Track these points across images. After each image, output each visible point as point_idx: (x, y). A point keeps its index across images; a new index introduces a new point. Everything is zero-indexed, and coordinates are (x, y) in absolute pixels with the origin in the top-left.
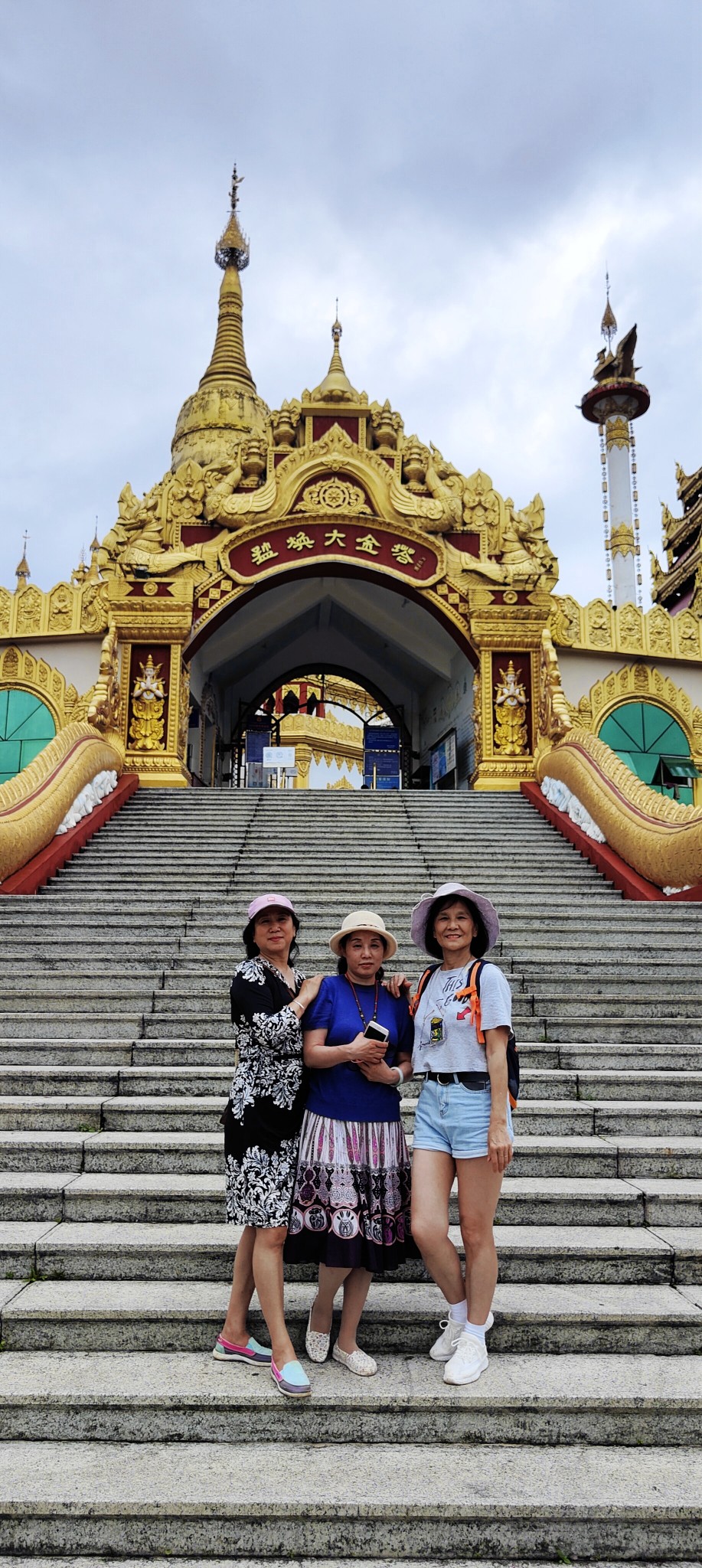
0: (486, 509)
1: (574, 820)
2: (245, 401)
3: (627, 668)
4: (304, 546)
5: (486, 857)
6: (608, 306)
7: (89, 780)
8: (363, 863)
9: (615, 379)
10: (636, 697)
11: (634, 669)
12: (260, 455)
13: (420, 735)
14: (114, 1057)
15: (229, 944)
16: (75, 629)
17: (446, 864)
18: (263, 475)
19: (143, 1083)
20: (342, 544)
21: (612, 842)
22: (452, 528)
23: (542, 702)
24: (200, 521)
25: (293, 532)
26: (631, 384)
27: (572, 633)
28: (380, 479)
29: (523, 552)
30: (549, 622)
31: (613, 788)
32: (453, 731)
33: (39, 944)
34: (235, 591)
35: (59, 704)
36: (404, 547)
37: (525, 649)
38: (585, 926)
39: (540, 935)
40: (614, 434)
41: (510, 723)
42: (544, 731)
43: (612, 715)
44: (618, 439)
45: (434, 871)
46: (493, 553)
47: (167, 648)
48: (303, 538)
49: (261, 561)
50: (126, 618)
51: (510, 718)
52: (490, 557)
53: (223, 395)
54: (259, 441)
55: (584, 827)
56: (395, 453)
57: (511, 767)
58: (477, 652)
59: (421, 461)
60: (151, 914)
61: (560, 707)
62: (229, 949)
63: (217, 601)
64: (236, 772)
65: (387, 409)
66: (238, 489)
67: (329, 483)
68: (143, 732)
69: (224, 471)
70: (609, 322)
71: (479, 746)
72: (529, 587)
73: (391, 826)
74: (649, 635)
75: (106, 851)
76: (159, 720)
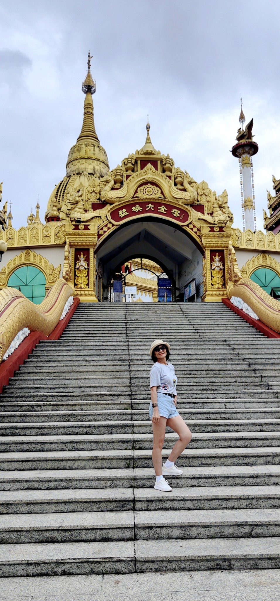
0: (206, 196)
1: (245, 312)
2: (96, 148)
3: (259, 255)
4: (139, 210)
5: (215, 326)
6: (242, 111)
7: (67, 300)
8: (172, 328)
9: (245, 140)
10: (262, 266)
11: (262, 255)
12: (121, 175)
13: (179, 281)
14: (125, 389)
15: (146, 355)
16: (52, 243)
17: (202, 328)
18: (122, 183)
19: (139, 396)
20: (153, 209)
21: (262, 319)
22: (194, 202)
23: (229, 268)
24: (99, 201)
25: (134, 205)
26: (251, 142)
27: (239, 242)
28: (167, 185)
29: (221, 212)
30: (231, 238)
31: (261, 300)
32: (194, 279)
33: (81, 355)
34: (113, 227)
35: (47, 271)
36: (176, 210)
37: (222, 249)
38: (263, 347)
39: (250, 350)
40: (244, 162)
41: (217, 276)
42: (230, 279)
43: (254, 273)
44: (246, 165)
45: (199, 331)
46: (209, 212)
47: (88, 250)
48: (138, 207)
49: (122, 216)
50: (73, 239)
51: (217, 274)
52: (208, 214)
53: (86, 145)
54: (120, 170)
55: (250, 314)
56: (171, 174)
57: (218, 293)
58: (204, 250)
59: (181, 177)
60: (114, 345)
61: (237, 270)
62: (146, 356)
63: (106, 231)
64: (109, 296)
65: (168, 157)
66: (113, 189)
67: (147, 186)
68: (80, 282)
69: (107, 182)
70: (242, 118)
71: (205, 285)
72: (223, 225)
73: (177, 315)
74: (267, 243)
75: (77, 326)
76: (86, 277)
